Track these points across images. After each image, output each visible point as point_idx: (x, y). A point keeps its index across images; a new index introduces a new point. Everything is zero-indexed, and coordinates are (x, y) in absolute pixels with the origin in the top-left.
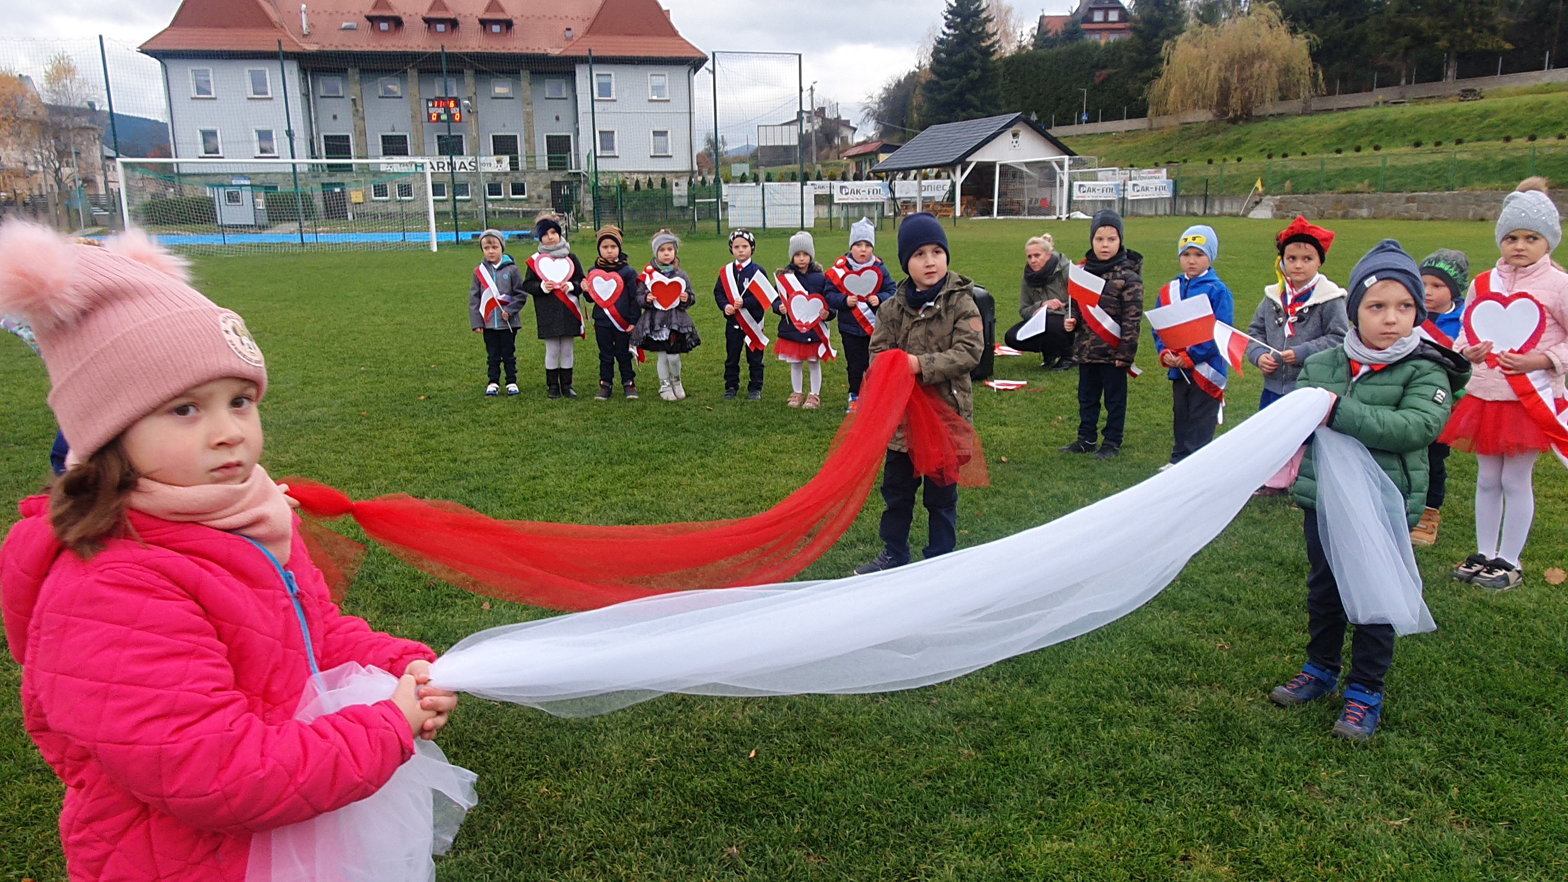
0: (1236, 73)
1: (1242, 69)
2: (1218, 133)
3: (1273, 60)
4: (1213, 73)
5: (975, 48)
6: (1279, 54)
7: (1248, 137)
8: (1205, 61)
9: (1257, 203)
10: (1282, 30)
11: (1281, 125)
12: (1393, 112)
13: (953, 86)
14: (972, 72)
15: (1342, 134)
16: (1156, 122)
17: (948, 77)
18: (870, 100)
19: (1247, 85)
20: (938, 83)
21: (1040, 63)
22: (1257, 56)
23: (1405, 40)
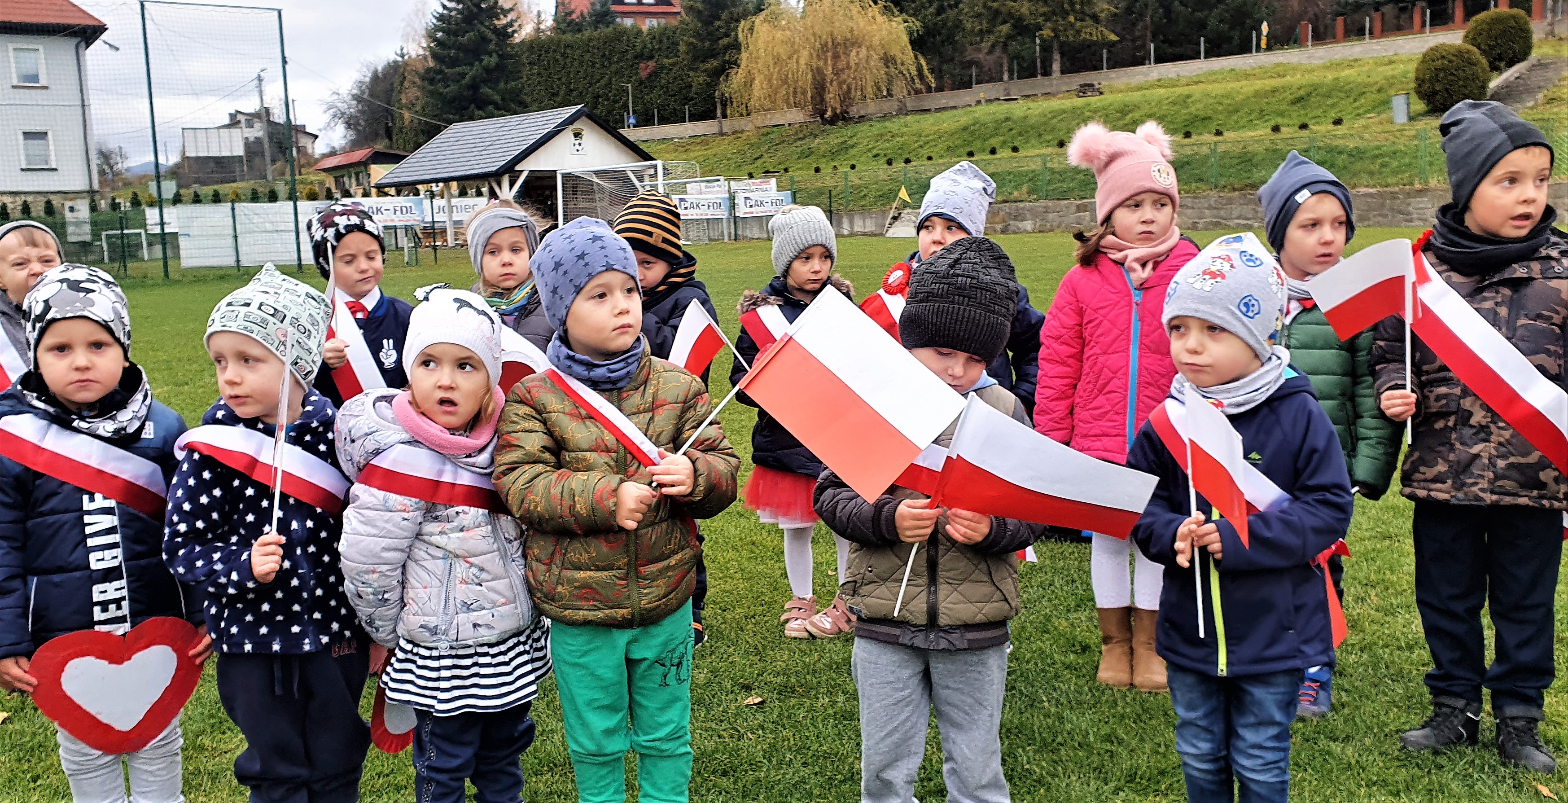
0: (829, 62)
1: (836, 57)
2: (816, 136)
3: (871, 47)
4: (802, 62)
5: (487, 27)
7: (855, 140)
8: (792, 46)
9: (895, 218)
10: (877, 13)
11: (894, 125)
12: (1019, 109)
13: (463, 75)
14: (486, 58)
15: (966, 135)
16: (727, 125)
17: (454, 63)
18: (336, 97)
19: (843, 77)
20: (440, 72)
21: (568, 51)
22: (852, 42)
23: (1005, 29)
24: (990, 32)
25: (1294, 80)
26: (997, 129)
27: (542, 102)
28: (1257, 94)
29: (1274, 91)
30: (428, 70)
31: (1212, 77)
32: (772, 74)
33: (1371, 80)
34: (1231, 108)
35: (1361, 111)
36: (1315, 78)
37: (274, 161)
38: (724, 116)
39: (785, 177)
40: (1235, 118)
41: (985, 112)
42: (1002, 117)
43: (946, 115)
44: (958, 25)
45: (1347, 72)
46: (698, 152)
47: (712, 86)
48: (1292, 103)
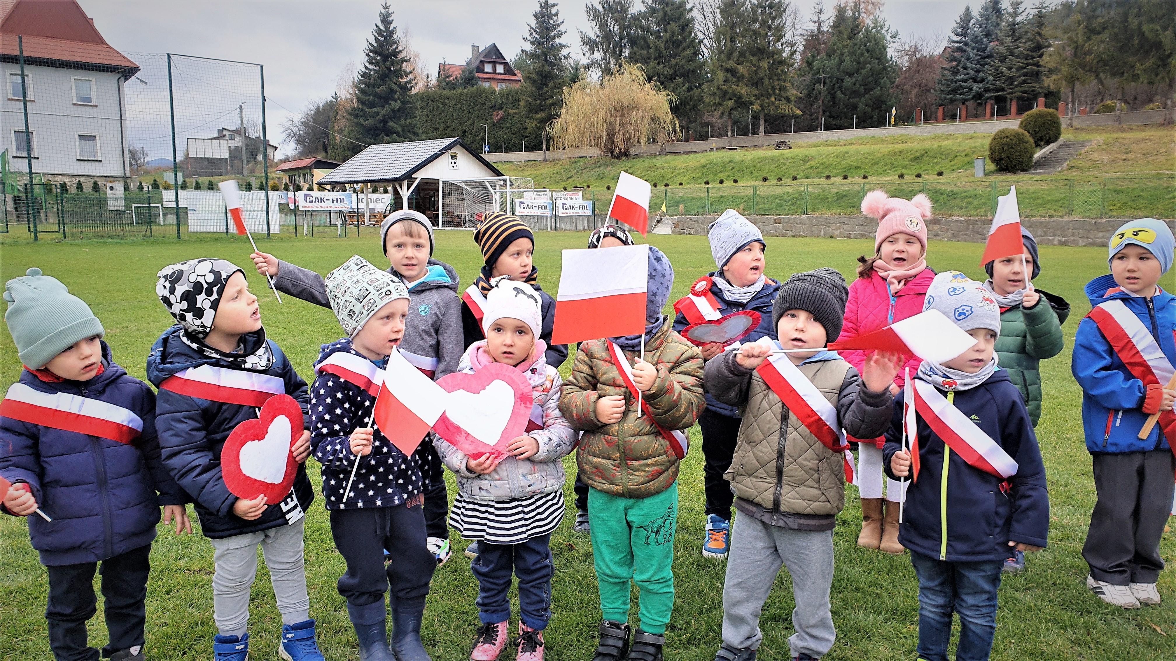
0: (618, 118)
1: (622, 116)
2: (607, 165)
3: (644, 110)
4: (601, 117)
5: (394, 83)
6: (648, 107)
8: (595, 107)
9: (658, 222)
10: (649, 89)
11: (659, 161)
12: (738, 155)
13: (377, 113)
14: (393, 103)
15: (704, 170)
16: (550, 155)
17: (372, 105)
18: (291, 123)
19: (627, 128)
20: (363, 110)
21: (446, 101)
22: (633, 107)
23: (731, 103)
24: (721, 105)
25: (914, 145)
26: (724, 167)
27: (428, 133)
28: (890, 154)
29: (900, 152)
30: (354, 109)
31: (861, 141)
32: (581, 124)
33: (961, 149)
34: (873, 162)
35: (954, 168)
36: (927, 145)
37: (248, 163)
38: (548, 149)
39: (588, 192)
40: (875, 168)
41: (718, 156)
42: (727, 160)
43: (692, 156)
44: (701, 99)
45: (946, 142)
46: (529, 172)
47: (540, 129)
48: (912, 160)
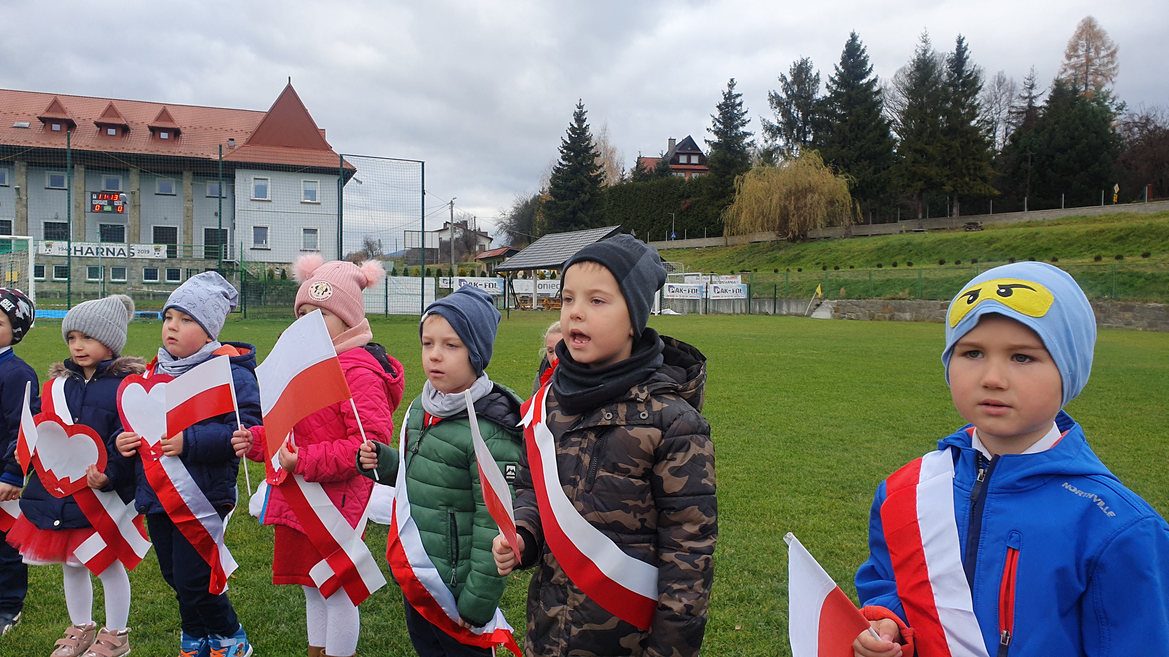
0: (792, 202)
1: (797, 199)
2: (780, 249)
3: (822, 193)
4: (775, 202)
5: (586, 177)
6: (826, 189)
7: (805, 253)
8: (768, 191)
9: (818, 305)
10: (827, 172)
11: (831, 244)
12: (918, 238)
13: (568, 205)
14: (583, 196)
15: (880, 253)
16: (730, 240)
17: (563, 198)
18: (504, 216)
19: (802, 212)
20: (555, 203)
21: (638, 192)
22: (809, 190)
23: (920, 184)
24: (909, 186)
25: (1123, 224)
26: (900, 250)
27: (619, 223)
29: (1101, 231)
30: (548, 202)
32: (754, 209)
34: (1067, 243)
36: (1134, 224)
38: (728, 235)
39: (746, 275)
42: (906, 242)
44: (888, 181)
48: (1114, 241)
